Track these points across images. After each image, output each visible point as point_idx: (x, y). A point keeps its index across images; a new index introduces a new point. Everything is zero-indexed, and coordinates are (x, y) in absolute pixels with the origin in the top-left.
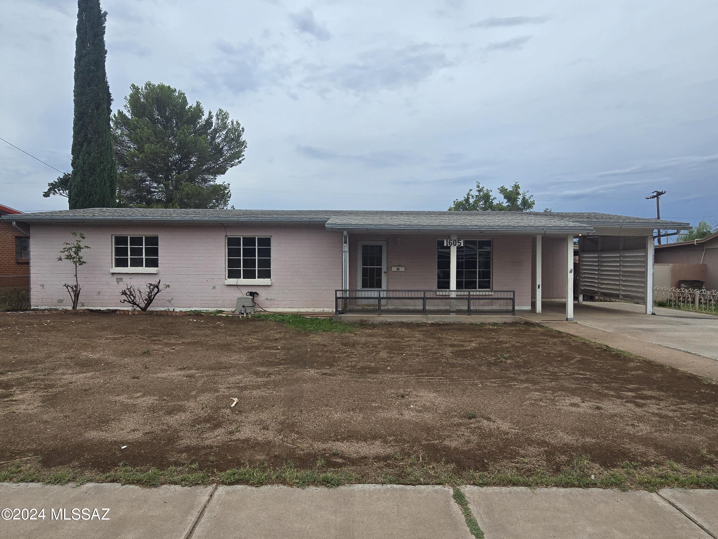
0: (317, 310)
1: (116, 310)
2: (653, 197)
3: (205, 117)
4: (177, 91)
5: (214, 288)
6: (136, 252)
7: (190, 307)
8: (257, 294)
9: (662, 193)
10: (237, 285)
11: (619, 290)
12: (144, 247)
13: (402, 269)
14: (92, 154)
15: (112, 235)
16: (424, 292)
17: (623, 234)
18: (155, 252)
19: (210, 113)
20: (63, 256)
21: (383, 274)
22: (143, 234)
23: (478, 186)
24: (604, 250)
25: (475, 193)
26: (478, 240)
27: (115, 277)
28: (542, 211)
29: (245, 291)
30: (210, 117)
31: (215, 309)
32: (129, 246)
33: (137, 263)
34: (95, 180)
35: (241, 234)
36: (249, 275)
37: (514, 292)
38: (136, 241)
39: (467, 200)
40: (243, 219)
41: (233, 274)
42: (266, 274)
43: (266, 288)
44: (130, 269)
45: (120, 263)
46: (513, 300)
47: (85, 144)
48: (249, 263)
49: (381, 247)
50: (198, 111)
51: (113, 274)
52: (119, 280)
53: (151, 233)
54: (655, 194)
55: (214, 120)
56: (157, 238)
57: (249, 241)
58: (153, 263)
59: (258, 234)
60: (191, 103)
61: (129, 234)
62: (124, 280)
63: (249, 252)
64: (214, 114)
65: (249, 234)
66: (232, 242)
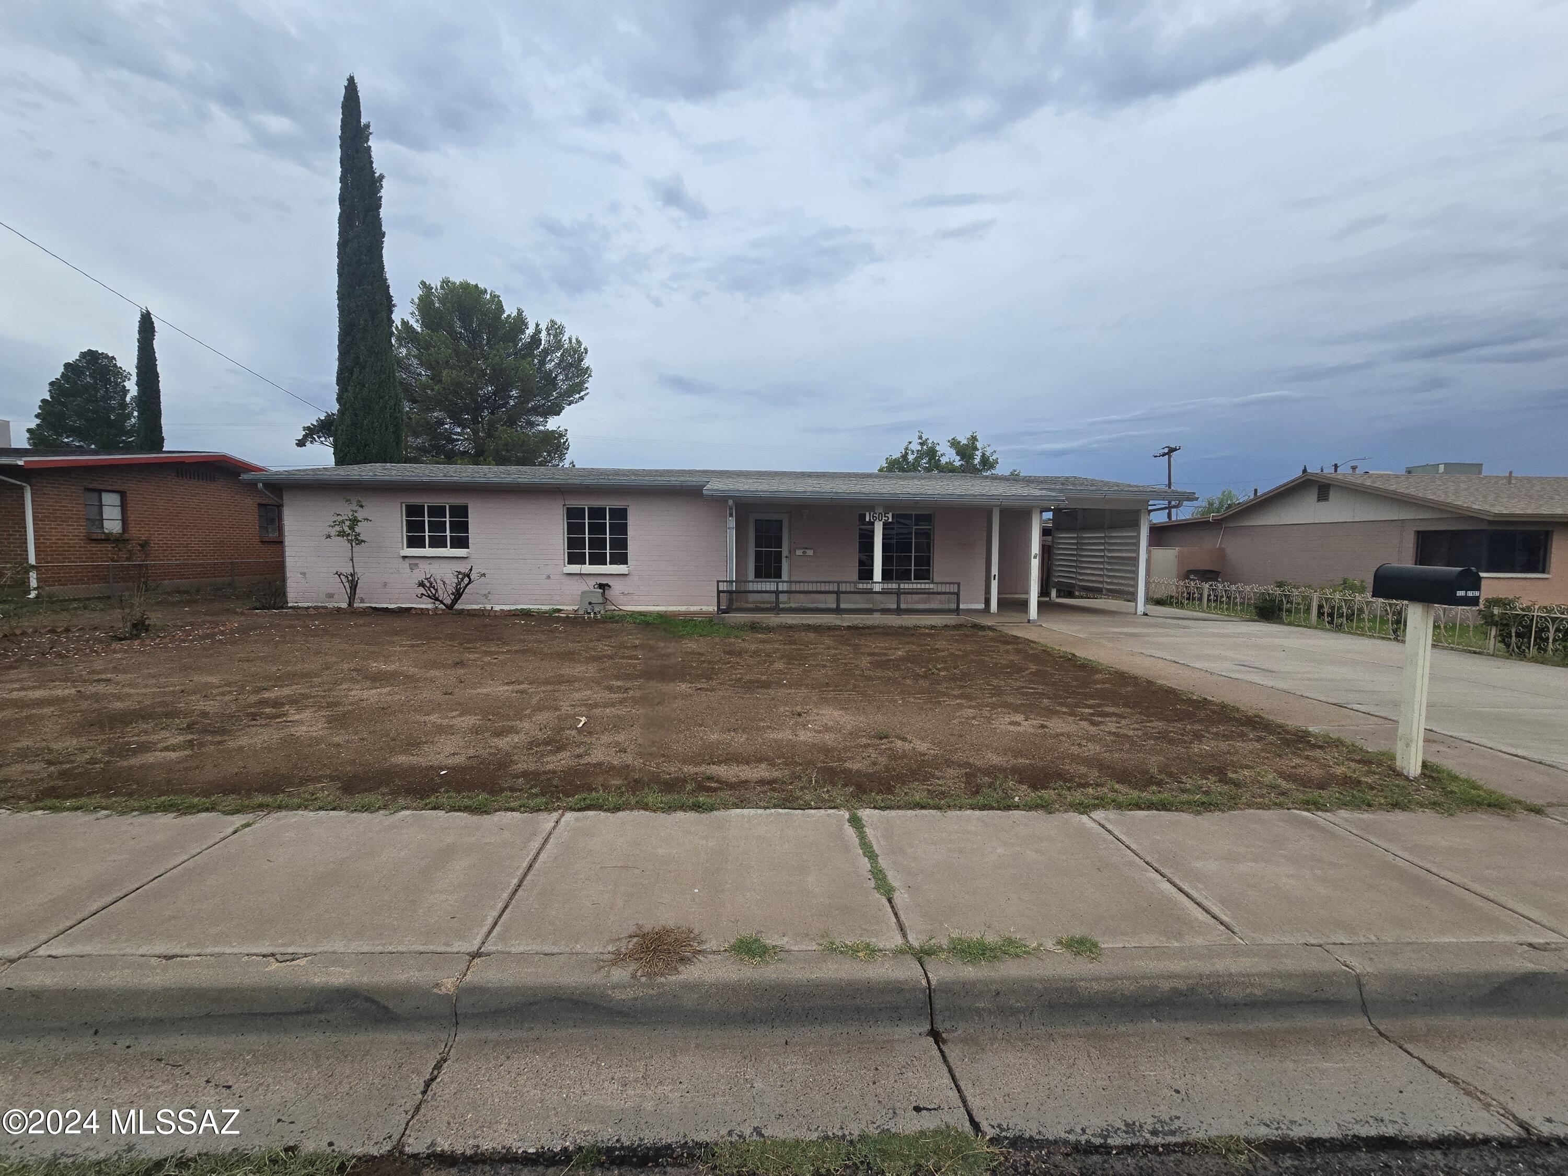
0: (692, 609)
1: (412, 608)
2: (1164, 455)
3: (530, 331)
4: (489, 292)
5: (548, 577)
6: (438, 527)
7: (515, 604)
8: (609, 586)
9: (1175, 450)
10: (581, 574)
12: (448, 520)
13: (810, 553)
14: (367, 385)
15: (402, 503)
16: (838, 583)
17: (1107, 507)
18: (464, 527)
19: (537, 325)
20: (333, 532)
21: (784, 560)
22: (447, 501)
23: (920, 438)
24: (1085, 528)
25: (915, 447)
26: (914, 513)
27: (407, 561)
28: (1007, 473)
29: (592, 582)
30: (538, 331)
31: (551, 607)
32: (426, 519)
33: (438, 542)
34: (373, 423)
35: (586, 503)
36: (598, 559)
37: (959, 584)
38: (437, 511)
39: (905, 456)
40: (587, 482)
41: (574, 558)
42: (621, 559)
43: (622, 578)
44: (428, 551)
45: (415, 542)
46: (958, 594)
47: (356, 370)
48: (597, 544)
49: (780, 522)
50: (520, 322)
51: (405, 557)
52: (413, 567)
53: (459, 501)
54: (1166, 450)
55: (543, 335)
56: (467, 507)
57: (598, 513)
58: (461, 543)
59: (609, 503)
60: (510, 310)
61: (427, 501)
62: (421, 566)
63: (597, 529)
64: (543, 326)
65: (597, 503)
66: (573, 514)
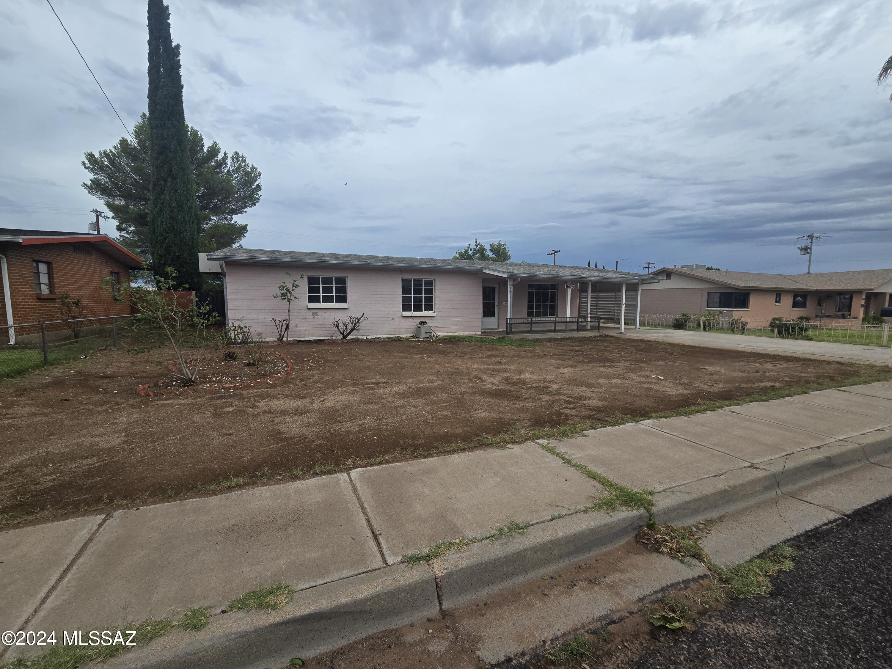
0: (471, 333)
1: (324, 340)
3: (220, 156)
5: (393, 319)
6: (328, 290)
7: (374, 335)
8: (427, 323)
10: (412, 317)
11: (614, 315)
12: (334, 286)
15: (305, 276)
18: (344, 290)
19: (225, 154)
20: (279, 293)
21: (496, 307)
22: (333, 275)
26: (549, 284)
27: (311, 311)
29: (418, 321)
31: (394, 336)
32: (321, 286)
33: (328, 300)
35: (412, 277)
36: (418, 308)
38: (327, 281)
41: (406, 308)
42: (429, 308)
43: (432, 318)
44: (322, 305)
45: (312, 300)
48: (418, 300)
49: (494, 288)
51: (309, 309)
52: (314, 315)
53: (340, 275)
55: (229, 162)
56: (346, 278)
57: (418, 282)
58: (342, 299)
59: (424, 277)
61: (321, 275)
62: (319, 314)
63: (418, 291)
64: (229, 156)
65: (418, 277)
66: (405, 283)
